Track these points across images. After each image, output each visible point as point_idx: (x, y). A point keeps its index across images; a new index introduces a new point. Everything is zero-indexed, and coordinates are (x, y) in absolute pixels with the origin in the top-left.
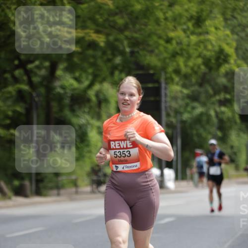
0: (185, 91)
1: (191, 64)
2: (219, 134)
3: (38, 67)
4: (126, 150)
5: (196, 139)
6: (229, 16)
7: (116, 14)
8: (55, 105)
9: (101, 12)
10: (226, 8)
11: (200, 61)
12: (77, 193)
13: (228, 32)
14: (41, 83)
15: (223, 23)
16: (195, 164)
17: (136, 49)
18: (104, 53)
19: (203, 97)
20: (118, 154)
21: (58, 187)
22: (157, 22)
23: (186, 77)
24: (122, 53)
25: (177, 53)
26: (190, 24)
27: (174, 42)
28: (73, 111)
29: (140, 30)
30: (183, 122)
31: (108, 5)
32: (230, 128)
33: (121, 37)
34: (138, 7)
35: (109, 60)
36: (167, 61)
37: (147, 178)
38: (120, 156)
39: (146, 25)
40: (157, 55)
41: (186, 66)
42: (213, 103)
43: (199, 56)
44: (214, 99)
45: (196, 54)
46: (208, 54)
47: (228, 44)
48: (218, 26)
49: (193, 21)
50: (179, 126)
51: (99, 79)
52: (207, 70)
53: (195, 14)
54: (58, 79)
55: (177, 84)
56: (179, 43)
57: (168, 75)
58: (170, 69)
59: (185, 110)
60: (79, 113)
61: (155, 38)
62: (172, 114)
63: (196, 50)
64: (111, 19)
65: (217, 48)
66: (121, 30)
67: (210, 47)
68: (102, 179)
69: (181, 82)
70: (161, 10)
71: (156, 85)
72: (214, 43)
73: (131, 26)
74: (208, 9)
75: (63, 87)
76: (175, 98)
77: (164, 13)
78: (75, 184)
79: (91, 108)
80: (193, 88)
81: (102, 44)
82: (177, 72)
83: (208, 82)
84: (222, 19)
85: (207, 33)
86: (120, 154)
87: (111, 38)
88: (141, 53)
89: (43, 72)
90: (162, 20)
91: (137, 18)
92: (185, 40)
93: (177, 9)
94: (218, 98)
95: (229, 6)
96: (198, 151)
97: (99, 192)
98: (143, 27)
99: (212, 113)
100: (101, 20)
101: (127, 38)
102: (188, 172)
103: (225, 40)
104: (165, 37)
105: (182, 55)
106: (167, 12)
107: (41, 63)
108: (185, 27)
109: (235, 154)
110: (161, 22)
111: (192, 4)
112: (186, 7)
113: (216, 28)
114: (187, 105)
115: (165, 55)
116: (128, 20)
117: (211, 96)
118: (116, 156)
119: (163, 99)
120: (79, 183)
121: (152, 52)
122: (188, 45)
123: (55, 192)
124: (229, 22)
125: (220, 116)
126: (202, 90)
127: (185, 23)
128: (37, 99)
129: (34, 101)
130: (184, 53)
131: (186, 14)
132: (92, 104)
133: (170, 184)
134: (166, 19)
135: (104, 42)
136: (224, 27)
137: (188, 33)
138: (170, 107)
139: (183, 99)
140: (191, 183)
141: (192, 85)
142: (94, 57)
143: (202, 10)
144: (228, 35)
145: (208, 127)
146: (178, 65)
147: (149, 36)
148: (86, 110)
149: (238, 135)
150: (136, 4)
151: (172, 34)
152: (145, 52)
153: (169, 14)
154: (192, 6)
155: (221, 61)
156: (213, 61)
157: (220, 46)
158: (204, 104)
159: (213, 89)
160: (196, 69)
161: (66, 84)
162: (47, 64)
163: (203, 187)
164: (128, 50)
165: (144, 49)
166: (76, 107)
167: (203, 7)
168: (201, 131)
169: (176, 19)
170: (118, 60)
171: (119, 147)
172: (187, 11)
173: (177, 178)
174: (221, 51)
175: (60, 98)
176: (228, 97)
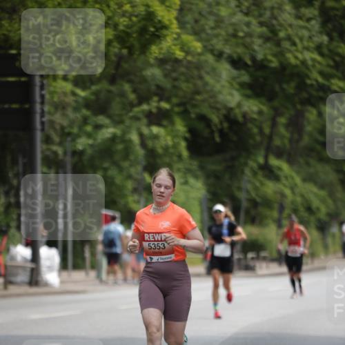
0: (82, 93)
4: (160, 243)
19: (116, 107)
38: (155, 248)
42: (137, 119)
59: (82, 131)
62: (56, 138)
67: (127, 7)
76: (61, 107)
83: (126, 76)
94: (145, 107)
99: (135, 137)
114: (85, 121)
117: (132, 105)
118: (150, 247)
119: (38, 107)
125: (150, 144)
126: (113, 88)
138: (52, 123)
139: (76, 109)
145: (126, 164)
157: (148, 6)
158: (118, 122)
168: (113, 172)
174: (150, 16)
176: (165, 105)
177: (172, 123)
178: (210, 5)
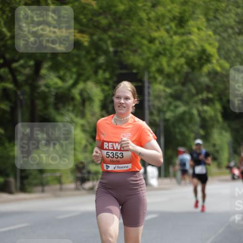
0: (168, 90)
1: (173, 63)
2: (202, 132)
3: (23, 66)
4: (119, 152)
5: (178, 137)
6: (211, 17)
7: (100, 14)
8: (39, 103)
9: (85, 12)
10: (208, 9)
11: (183, 61)
12: (61, 189)
13: (210, 33)
14: (26, 82)
15: (205, 24)
16: (177, 162)
17: (120, 49)
18: (88, 52)
19: (185, 96)
20: (111, 155)
21: (43, 184)
22: (141, 22)
23: (169, 76)
24: (106, 52)
25: (160, 53)
26: (173, 25)
27: (157, 42)
28: (57, 109)
29: (123, 30)
30: (166, 121)
31: (92, 5)
32: (213, 126)
33: (105, 37)
34: (121, 7)
35: (93, 60)
36: (151, 60)
37: (136, 177)
38: (112, 156)
39: (129, 25)
40: (140, 55)
41: (169, 65)
42: (196, 102)
43: (182, 56)
44: (196, 98)
45: (179, 54)
46: (191, 54)
47: (210, 44)
48: (201, 26)
49: (176, 22)
50: (162, 125)
51: (83, 78)
52: (190, 70)
53: (177, 14)
54: (43, 77)
55: (160, 83)
56: (162, 43)
57: (152, 75)
58: (153, 69)
59: (168, 109)
60: (63, 111)
61: (138, 38)
62: (155, 112)
63: (179, 50)
64: (95, 19)
65: (199, 48)
66: (105, 30)
67: (192, 47)
68: (86, 176)
69: (164, 82)
70: (145, 10)
71: (140, 84)
72: (196, 43)
73: (114, 26)
74: (191, 9)
75: (47, 86)
76: (158, 97)
77: (147, 14)
78: (59, 181)
79: (74, 106)
80: (175, 88)
81: (86, 44)
82: (160, 71)
83: (191, 81)
84: (204, 20)
85: (190, 33)
86: (113, 155)
87: (95, 38)
88: (125, 52)
89: (27, 71)
90: (145, 21)
91: (120, 18)
92: (168, 40)
93: (160, 10)
94: (200, 97)
95: (212, 7)
96: (181, 149)
97: (84, 189)
98: (126, 27)
99: (195, 112)
100: (84, 20)
101: (110, 37)
102: (171, 169)
103: (207, 40)
104: (148, 38)
105: (165, 55)
106: (150, 13)
107: (26, 62)
108: (168, 27)
109: (217, 152)
110: (144, 22)
111: (175, 5)
112: (169, 7)
113: (199, 29)
114: (170, 104)
115: (148, 55)
116: (111, 20)
117: (193, 95)
118: (108, 156)
119: (146, 98)
120: (64, 180)
121: (135, 51)
122: (171, 45)
123: (40, 188)
124: (211, 23)
125: (203, 115)
126: (185, 89)
127: (167, 24)
128: (21, 97)
129: (19, 99)
130: (167, 53)
131: (168, 15)
132: (76, 102)
133: (154, 181)
134: (149, 19)
135: (87, 41)
136: (207, 27)
137: (172, 33)
138: (153, 106)
139: (166, 98)
140: (174, 181)
141: (175, 84)
142: (78, 56)
143: (185, 11)
144: (210, 36)
145: (190, 125)
146: (161, 65)
147: (133, 36)
148: (71, 108)
149: (221, 134)
150: (119, 4)
151: (155, 34)
152: (129, 52)
153: (152, 15)
154: (175, 7)
155: (203, 61)
156: (196, 61)
157: (202, 46)
158: (186, 103)
159: (196, 88)
160: (179, 68)
161: (51, 82)
162: (32, 63)
163: (185, 184)
164: (111, 49)
165: (127, 49)
166: (60, 105)
167: (185, 8)
168: (184, 129)
169: (159, 20)
170: (102, 60)
171: (112, 148)
172: (169, 11)
173: (160, 176)
174: (204, 51)
175: (44, 97)
176: (210, 96)
177: (214, 104)
178: (233, 46)
